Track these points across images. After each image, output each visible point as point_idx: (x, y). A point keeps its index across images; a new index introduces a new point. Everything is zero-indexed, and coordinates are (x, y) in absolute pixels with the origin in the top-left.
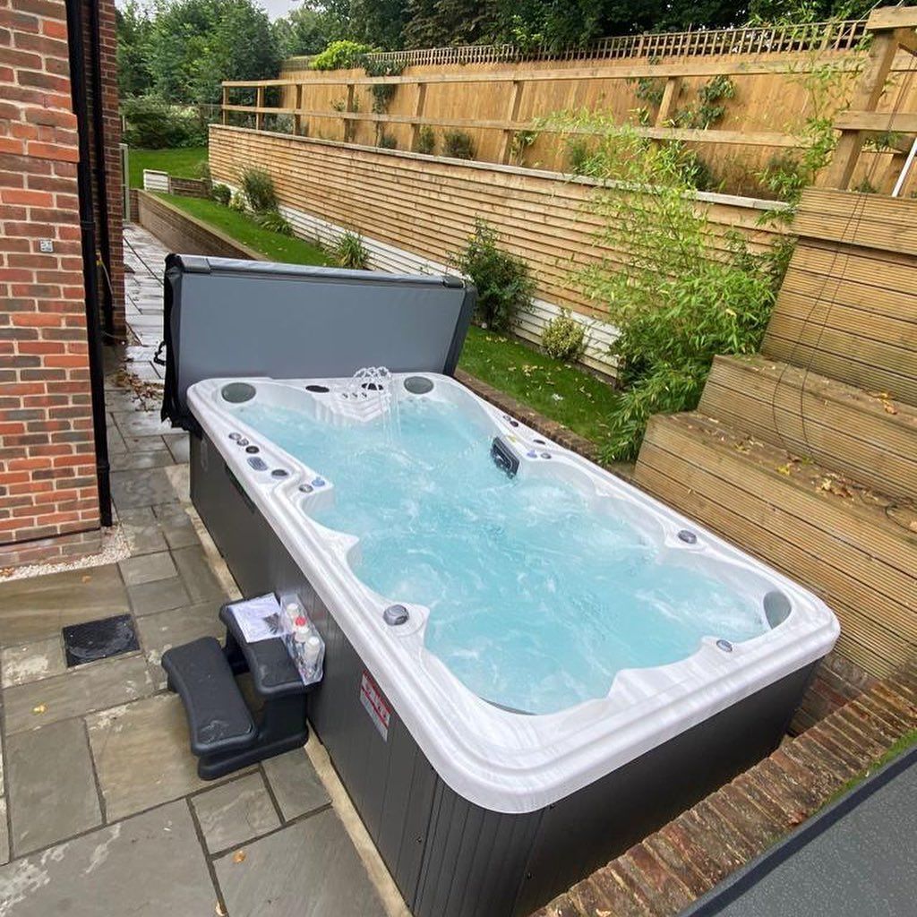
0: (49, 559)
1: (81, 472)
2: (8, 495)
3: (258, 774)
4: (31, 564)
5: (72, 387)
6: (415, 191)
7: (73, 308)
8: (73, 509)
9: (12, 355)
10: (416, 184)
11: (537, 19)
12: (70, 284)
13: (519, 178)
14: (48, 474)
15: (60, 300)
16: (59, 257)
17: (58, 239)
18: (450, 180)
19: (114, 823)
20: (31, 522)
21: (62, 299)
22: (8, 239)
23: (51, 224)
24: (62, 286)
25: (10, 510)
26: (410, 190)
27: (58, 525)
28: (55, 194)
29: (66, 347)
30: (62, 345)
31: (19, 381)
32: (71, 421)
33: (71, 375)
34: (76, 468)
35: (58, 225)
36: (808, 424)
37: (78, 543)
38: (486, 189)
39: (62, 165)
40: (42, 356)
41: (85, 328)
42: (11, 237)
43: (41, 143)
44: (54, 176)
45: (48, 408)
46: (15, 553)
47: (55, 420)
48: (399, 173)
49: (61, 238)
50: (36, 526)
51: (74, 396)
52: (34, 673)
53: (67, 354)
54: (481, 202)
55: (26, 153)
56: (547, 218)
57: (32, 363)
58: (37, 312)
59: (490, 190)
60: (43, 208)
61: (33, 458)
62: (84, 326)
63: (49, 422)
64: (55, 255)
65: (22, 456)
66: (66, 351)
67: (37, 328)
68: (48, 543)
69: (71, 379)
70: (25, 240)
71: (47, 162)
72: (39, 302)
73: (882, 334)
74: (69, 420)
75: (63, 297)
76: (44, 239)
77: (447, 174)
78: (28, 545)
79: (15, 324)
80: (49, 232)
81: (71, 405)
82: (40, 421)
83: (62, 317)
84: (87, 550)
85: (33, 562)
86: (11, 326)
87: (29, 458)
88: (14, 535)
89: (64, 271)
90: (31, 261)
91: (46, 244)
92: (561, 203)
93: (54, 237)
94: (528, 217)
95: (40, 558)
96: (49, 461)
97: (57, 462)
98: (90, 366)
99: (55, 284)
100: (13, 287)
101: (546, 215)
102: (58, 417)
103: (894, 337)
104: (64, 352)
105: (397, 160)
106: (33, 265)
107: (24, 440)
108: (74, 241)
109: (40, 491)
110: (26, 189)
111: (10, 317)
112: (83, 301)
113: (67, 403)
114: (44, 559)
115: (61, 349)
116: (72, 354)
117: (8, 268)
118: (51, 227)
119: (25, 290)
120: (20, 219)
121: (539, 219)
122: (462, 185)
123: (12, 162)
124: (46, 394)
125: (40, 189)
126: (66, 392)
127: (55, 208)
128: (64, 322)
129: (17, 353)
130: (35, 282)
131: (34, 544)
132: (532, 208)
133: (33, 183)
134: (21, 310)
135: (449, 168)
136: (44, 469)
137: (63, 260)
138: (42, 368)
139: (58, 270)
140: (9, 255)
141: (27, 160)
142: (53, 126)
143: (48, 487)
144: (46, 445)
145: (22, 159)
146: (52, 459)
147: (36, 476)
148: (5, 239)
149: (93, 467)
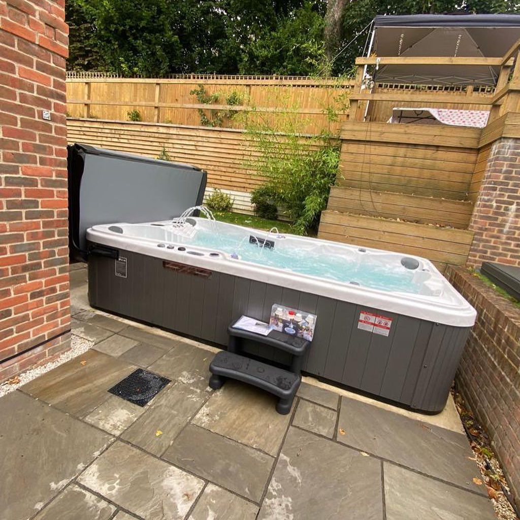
0: (39, 362)
1: (62, 288)
2: (13, 316)
3: (301, 401)
4: (28, 370)
5: (58, 224)
6: (100, 138)
7: (60, 164)
8: (55, 319)
9: (20, 199)
10: (99, 134)
11: (132, 62)
12: (60, 146)
13: (175, 128)
14: (41, 294)
15: (53, 157)
16: (53, 124)
17: (53, 111)
18: (126, 131)
19: (278, 455)
20: (28, 336)
21: (54, 157)
22: (21, 106)
23: (49, 99)
24: (54, 147)
25: (14, 328)
26: (95, 138)
27: (46, 333)
28: (52, 78)
29: (55, 193)
30: (52, 191)
31: (24, 220)
32: (56, 250)
33: (57, 215)
34: (58, 286)
35: (53, 101)
36: (375, 204)
37: (58, 345)
38: (153, 135)
39: (58, 58)
40: (40, 200)
41: (67, 180)
42: (23, 104)
43: (46, 37)
44: (53, 65)
45: (42, 241)
46: (16, 364)
47: (47, 249)
48: (83, 129)
49: (55, 111)
50: (32, 338)
51: (58, 230)
52: (126, 419)
53: (56, 198)
54: (151, 141)
55: (37, 43)
56: (197, 147)
57: (33, 205)
58: (38, 165)
59: (157, 135)
60: (45, 86)
61: (30, 282)
62: (66, 178)
63: (43, 252)
64: (51, 123)
65: (24, 282)
66: (55, 197)
67: (37, 178)
68: (39, 349)
69: (58, 217)
70: (33, 108)
71: (49, 53)
72: (40, 157)
73: (380, 171)
74: (55, 249)
75: (54, 155)
76: (45, 110)
77: (122, 128)
78: (26, 355)
79: (23, 174)
80: (48, 106)
81: (56, 238)
82: (37, 251)
83: (53, 170)
84: (62, 349)
85: (29, 367)
86: (20, 175)
87: (29, 282)
88: (16, 349)
89: (56, 136)
90: (36, 126)
91: (47, 114)
92: (204, 139)
93: (51, 110)
94: (185, 147)
95: (33, 363)
96: (41, 283)
97: (47, 283)
98: (69, 208)
99: (51, 145)
100: (23, 144)
101: (196, 146)
102: (48, 248)
103: (385, 171)
104: (53, 197)
105: (81, 122)
106: (37, 129)
107: (25, 268)
108: (62, 114)
109: (35, 308)
110: (34, 69)
111: (20, 168)
112: (66, 159)
113: (54, 236)
114: (36, 363)
115: (51, 194)
116: (59, 199)
117: (20, 128)
118: (49, 101)
119: (31, 148)
120: (30, 92)
121: (193, 148)
122: (136, 133)
123: (27, 48)
124: (42, 229)
125: (43, 72)
126: (53, 227)
127: (52, 88)
128: (54, 174)
129: (23, 198)
130: (37, 142)
131: (30, 353)
132: (187, 143)
133: (40, 67)
134: (28, 163)
135: (124, 125)
136: (38, 290)
137: (56, 127)
138: (40, 209)
139: (52, 135)
140: (21, 118)
141: (37, 48)
142: (54, 28)
143: (40, 304)
144: (41, 270)
145: (34, 46)
146: (43, 280)
147: (33, 296)
148: (19, 105)
149: (68, 284)
